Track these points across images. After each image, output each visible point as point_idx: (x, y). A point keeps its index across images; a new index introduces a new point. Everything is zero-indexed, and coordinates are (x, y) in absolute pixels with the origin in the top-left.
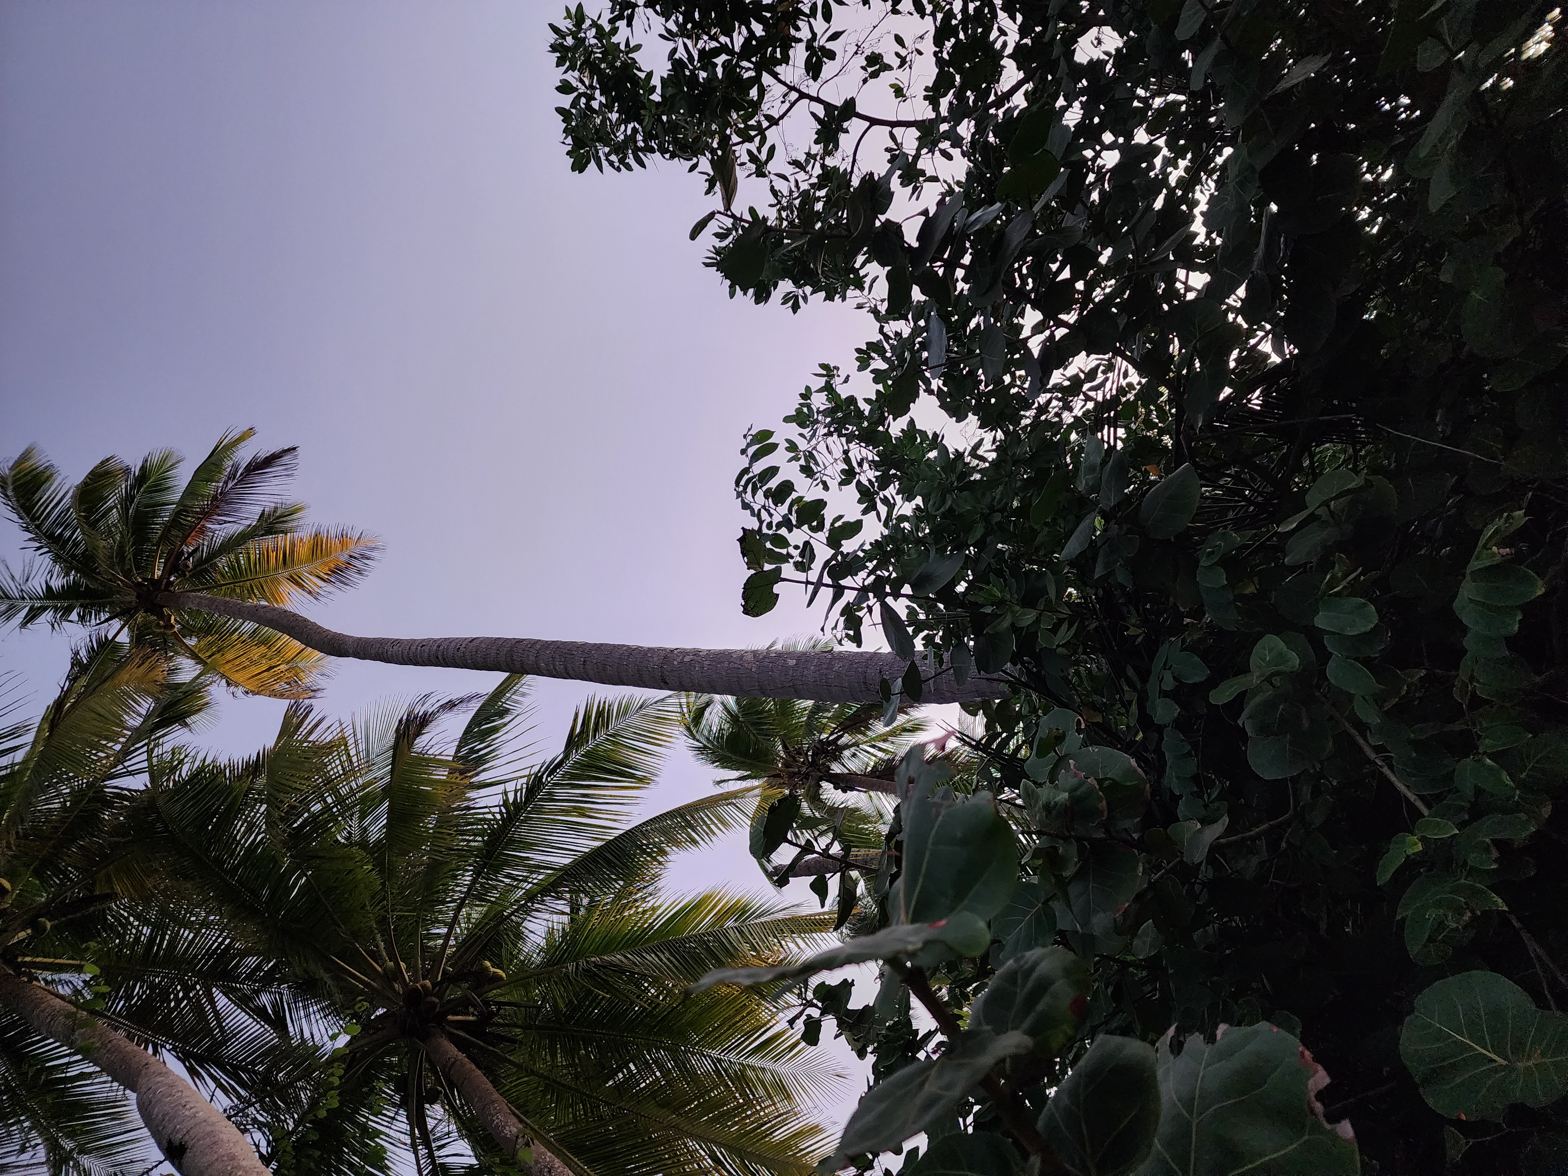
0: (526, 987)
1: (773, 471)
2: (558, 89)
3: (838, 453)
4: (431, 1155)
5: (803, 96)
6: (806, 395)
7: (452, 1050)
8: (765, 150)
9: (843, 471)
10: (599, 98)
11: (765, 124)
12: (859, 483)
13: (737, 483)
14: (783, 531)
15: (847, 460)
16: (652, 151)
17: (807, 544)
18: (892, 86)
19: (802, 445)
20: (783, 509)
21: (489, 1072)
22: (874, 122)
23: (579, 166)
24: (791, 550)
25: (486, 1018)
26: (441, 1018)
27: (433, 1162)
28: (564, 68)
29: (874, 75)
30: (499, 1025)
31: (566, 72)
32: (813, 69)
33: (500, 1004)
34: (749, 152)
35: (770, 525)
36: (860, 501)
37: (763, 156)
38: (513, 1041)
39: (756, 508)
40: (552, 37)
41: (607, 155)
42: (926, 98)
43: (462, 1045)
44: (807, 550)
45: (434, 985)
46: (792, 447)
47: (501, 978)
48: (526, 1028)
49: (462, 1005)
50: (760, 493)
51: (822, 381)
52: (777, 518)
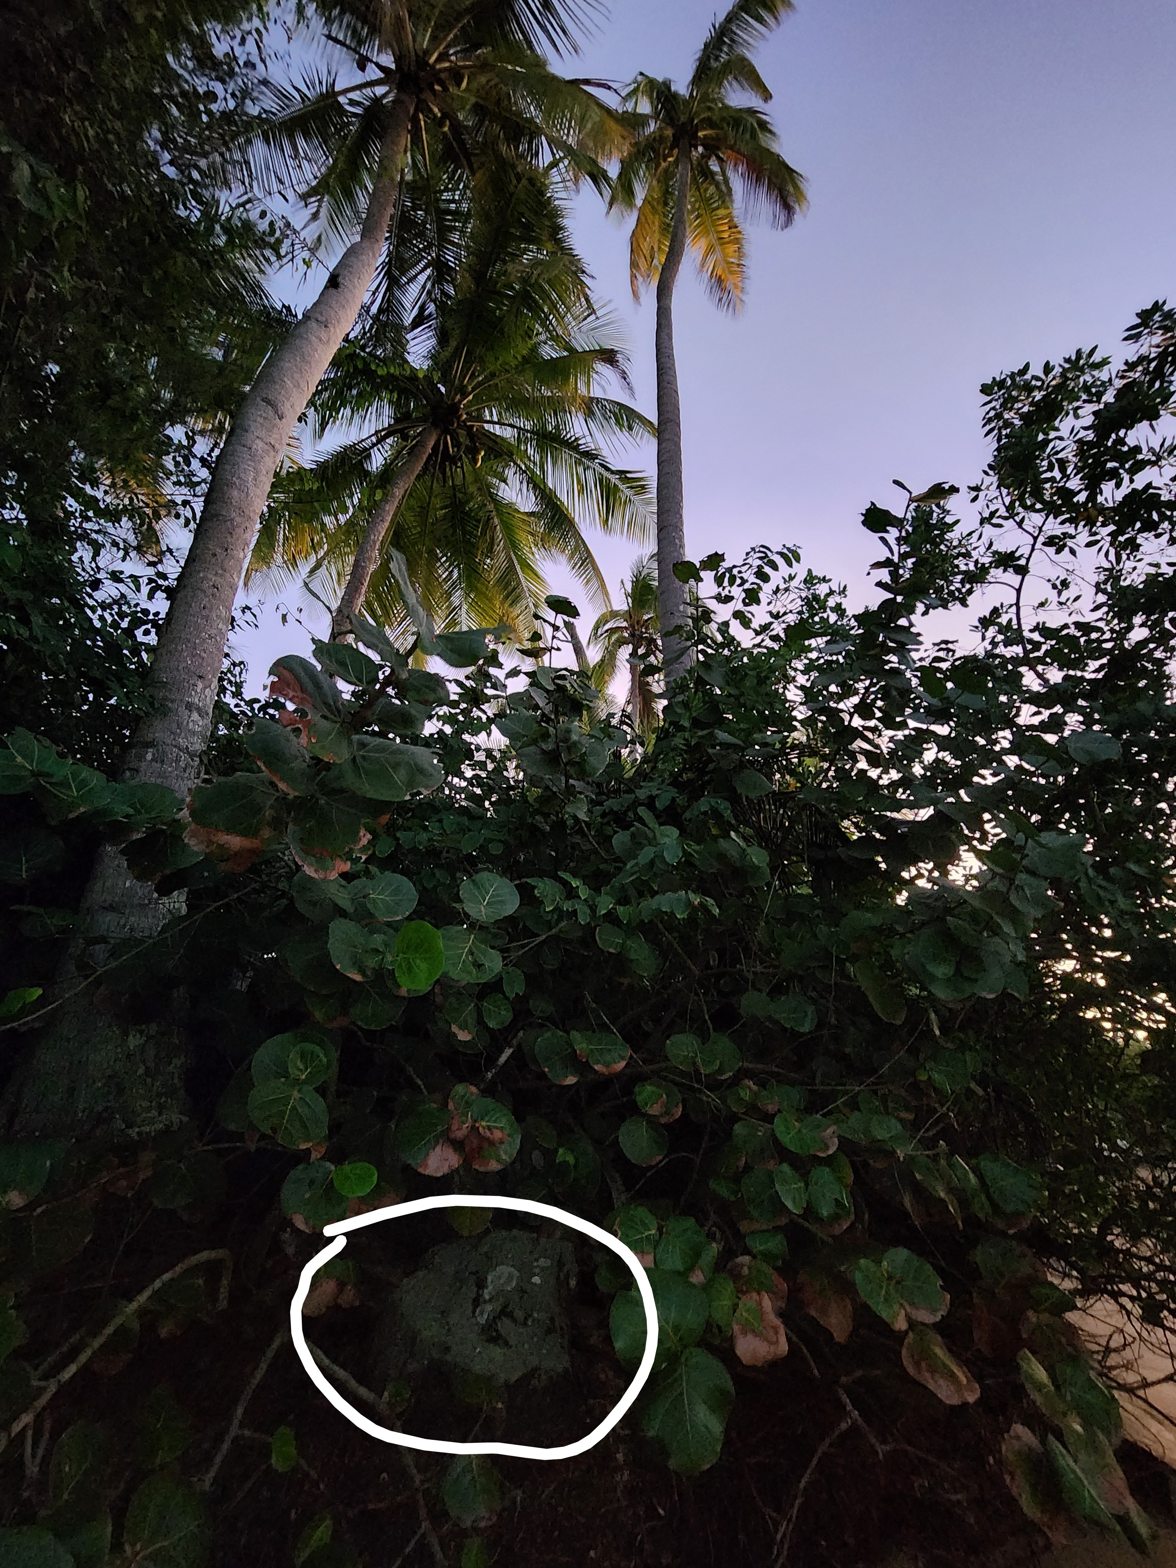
0: (476, 481)
1: (775, 567)
2: (1048, 363)
3: (790, 607)
4: (374, 445)
5: (1035, 539)
6: (824, 580)
7: (432, 443)
8: (1000, 521)
9: (778, 613)
10: (1038, 395)
11: (1018, 519)
12: (771, 623)
13: (762, 546)
14: (738, 581)
15: (785, 614)
16: (999, 440)
17: (732, 598)
18: (1046, 600)
19: (794, 583)
20: (752, 579)
21: (425, 469)
22: (1019, 591)
23: (986, 389)
24: (728, 588)
25: (454, 460)
26: (446, 431)
27: (371, 448)
28: (1062, 363)
29: (1054, 587)
30: (451, 469)
31: (1060, 366)
32: (1051, 541)
33: (462, 467)
34: (997, 510)
35: (740, 572)
36: (760, 626)
37: (994, 521)
38: (445, 481)
39: (749, 561)
40: (1086, 350)
41: (994, 408)
42: (1038, 624)
43: (435, 448)
44: (728, 599)
45: (464, 421)
46: (792, 578)
47: (476, 464)
48: (454, 486)
49: (457, 444)
50: (759, 562)
51: (835, 588)
52: (745, 576)
